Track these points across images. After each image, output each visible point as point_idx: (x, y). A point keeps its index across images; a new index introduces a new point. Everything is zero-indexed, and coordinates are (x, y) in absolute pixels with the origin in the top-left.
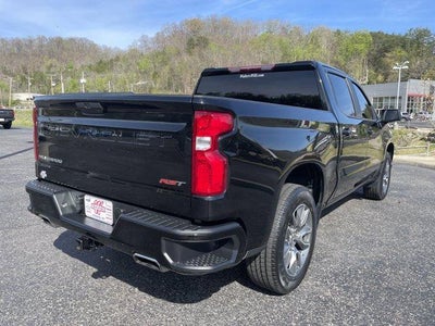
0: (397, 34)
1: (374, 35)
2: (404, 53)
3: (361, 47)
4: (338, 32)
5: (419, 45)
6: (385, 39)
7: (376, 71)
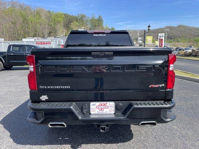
0: (74, 15)
1: (65, 15)
2: (77, 24)
3: (61, 19)
4: (49, 12)
5: (82, 21)
6: (69, 17)
7: (67, 30)
